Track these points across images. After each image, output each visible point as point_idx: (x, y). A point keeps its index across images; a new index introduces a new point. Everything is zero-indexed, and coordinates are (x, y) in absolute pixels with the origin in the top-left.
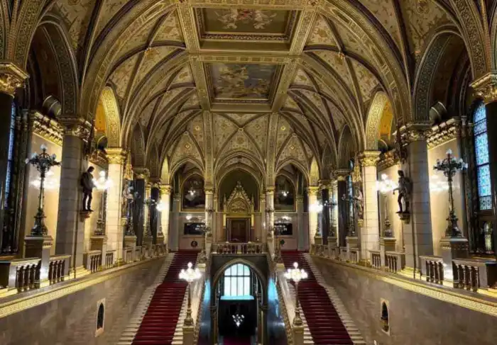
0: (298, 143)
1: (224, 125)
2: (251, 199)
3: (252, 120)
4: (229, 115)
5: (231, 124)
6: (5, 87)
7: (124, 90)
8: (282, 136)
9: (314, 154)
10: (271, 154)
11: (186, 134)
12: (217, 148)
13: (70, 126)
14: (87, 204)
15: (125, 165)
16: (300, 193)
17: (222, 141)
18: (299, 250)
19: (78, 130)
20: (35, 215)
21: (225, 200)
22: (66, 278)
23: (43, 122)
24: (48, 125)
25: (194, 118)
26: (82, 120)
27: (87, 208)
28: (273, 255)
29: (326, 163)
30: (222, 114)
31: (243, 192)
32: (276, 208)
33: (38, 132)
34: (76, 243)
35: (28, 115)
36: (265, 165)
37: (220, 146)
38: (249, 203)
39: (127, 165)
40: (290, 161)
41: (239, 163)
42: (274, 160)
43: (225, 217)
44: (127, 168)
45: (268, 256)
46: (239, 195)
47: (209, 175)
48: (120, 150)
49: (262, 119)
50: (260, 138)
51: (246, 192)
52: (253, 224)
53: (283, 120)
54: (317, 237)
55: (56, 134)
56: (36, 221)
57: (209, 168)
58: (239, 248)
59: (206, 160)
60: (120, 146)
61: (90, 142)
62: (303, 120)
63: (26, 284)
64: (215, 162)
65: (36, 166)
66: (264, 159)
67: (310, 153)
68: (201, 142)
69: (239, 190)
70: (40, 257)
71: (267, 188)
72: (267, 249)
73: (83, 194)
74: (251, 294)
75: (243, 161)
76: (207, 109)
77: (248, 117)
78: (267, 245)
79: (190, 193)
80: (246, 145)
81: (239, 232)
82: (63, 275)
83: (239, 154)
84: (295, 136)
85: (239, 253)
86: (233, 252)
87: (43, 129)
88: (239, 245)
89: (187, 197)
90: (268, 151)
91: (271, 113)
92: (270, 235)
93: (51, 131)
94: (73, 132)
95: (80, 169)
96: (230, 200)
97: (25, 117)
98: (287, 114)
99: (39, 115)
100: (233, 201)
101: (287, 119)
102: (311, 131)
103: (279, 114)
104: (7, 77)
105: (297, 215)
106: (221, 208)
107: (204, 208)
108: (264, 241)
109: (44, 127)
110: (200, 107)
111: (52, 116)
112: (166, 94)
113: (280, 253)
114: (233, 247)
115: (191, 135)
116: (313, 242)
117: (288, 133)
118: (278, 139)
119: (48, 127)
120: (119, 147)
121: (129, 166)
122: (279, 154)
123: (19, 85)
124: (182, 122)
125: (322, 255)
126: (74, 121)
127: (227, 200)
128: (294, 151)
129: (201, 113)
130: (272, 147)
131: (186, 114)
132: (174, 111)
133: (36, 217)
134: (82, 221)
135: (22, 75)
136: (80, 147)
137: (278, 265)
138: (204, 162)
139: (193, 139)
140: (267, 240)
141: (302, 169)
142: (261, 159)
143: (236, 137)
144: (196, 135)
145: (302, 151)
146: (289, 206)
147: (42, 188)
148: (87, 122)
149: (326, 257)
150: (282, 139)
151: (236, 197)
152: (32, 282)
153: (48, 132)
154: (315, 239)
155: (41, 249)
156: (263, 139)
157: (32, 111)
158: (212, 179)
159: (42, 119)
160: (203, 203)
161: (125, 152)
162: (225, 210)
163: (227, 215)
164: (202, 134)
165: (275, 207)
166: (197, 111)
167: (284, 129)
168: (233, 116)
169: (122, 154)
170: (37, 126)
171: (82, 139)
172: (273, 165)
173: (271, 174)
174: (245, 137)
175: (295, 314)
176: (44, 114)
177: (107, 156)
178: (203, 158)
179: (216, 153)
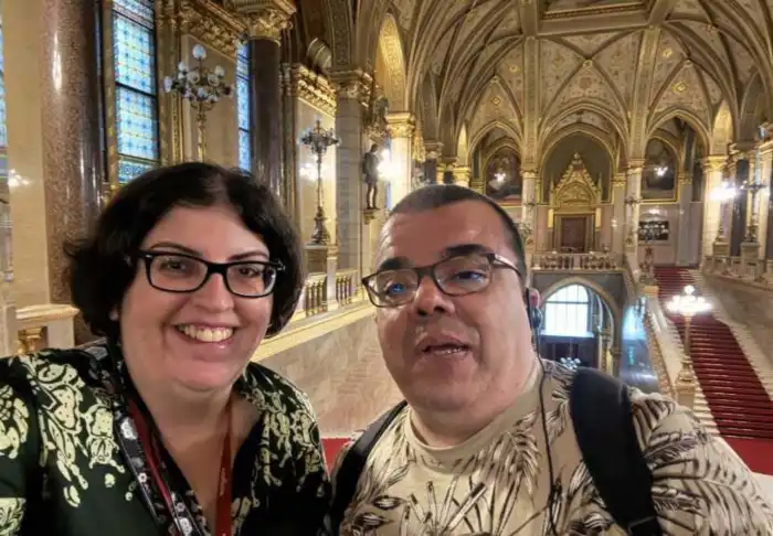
0: (694, 76)
1: (559, 58)
2: (596, 184)
3: (609, 43)
4: (569, 39)
5: (571, 53)
6: (268, 30)
7: (410, 16)
8: (663, 68)
9: (724, 95)
10: (641, 101)
11: (495, 81)
12: (544, 100)
13: (345, 84)
14: (371, 200)
15: (413, 138)
16: (687, 169)
17: (554, 87)
18: (678, 263)
19: (356, 88)
20: (315, 216)
21: (552, 186)
22: (354, 300)
23: (309, 82)
24: (315, 84)
25: (507, 52)
26: (359, 72)
27: (371, 205)
28: (636, 272)
29: (749, 111)
30: (557, 39)
31: (585, 171)
32: (644, 197)
33: (304, 97)
34: (361, 253)
35: (290, 72)
36: (629, 122)
37: (550, 96)
38: (594, 189)
39: (417, 138)
40: (675, 113)
41: (579, 122)
42: (647, 112)
43: (551, 213)
44: (416, 144)
45: (626, 274)
46: (576, 177)
47: (530, 147)
48: (406, 116)
49: (628, 40)
50: (621, 75)
51: (589, 172)
52: (598, 224)
53: (669, 38)
54: (718, 243)
55: (325, 97)
56: (317, 223)
57: (531, 133)
58: (577, 261)
59: (526, 120)
60: (407, 108)
61: (371, 106)
62: (710, 35)
63: (313, 307)
64: (541, 124)
65: (310, 146)
66: (626, 112)
67: (716, 94)
68: (519, 93)
69: (577, 168)
70: (326, 272)
71: (630, 164)
72: (624, 262)
73: (367, 186)
74: (588, 330)
75: (586, 118)
76: (531, 33)
77: (603, 38)
78: (624, 257)
79: (496, 178)
80: (595, 90)
81: (575, 237)
82: (350, 295)
83: (582, 107)
84: (688, 66)
85: (577, 269)
86: (567, 267)
87: (310, 92)
88: (577, 257)
89: (491, 183)
90: (636, 98)
91: (646, 27)
92: (630, 241)
93: (318, 93)
94: (349, 93)
95: (361, 149)
96: (561, 186)
97: (287, 76)
98: (679, 25)
99: (304, 70)
100: (566, 187)
101: (675, 34)
102: (724, 53)
103: (663, 26)
104: (269, 14)
105: (678, 207)
106: (546, 199)
107: (520, 200)
108: (617, 250)
109: (311, 88)
110: (520, 31)
111: (318, 71)
112: (469, 15)
113: (652, 268)
114: (567, 260)
115: (502, 82)
116: (709, 251)
117: (676, 62)
118: (655, 75)
119: (316, 87)
120: (404, 112)
121: (418, 139)
122: (656, 99)
123: (284, 25)
124: (490, 62)
125: (726, 273)
126: (349, 75)
127: (555, 185)
128: (684, 93)
129: (522, 41)
130: (642, 88)
131: (497, 46)
132: (480, 43)
133: (316, 219)
134: (367, 223)
135: (286, 9)
136: (359, 115)
137: (647, 288)
138: (522, 125)
139: (506, 88)
140: (624, 248)
141: (697, 124)
142: (622, 112)
143: (578, 78)
144: (510, 82)
145: (699, 91)
146: (665, 192)
147: (320, 180)
148: (367, 75)
149: (734, 275)
150: (662, 74)
151: (571, 180)
152: (319, 304)
153: (316, 96)
154: (715, 246)
155: (325, 261)
156: (627, 77)
157: (295, 65)
158: (534, 154)
159: (308, 77)
160: (519, 191)
161: (412, 119)
162: (551, 202)
163: (555, 210)
164: (520, 78)
165: (642, 195)
166: (516, 38)
167: (668, 53)
168: (576, 41)
169: (409, 122)
170: (303, 88)
171: (360, 102)
172: (644, 120)
173: (638, 137)
174: (595, 76)
175: (681, 366)
176: (309, 67)
177: (388, 127)
178: (520, 118)
179: (543, 106)
